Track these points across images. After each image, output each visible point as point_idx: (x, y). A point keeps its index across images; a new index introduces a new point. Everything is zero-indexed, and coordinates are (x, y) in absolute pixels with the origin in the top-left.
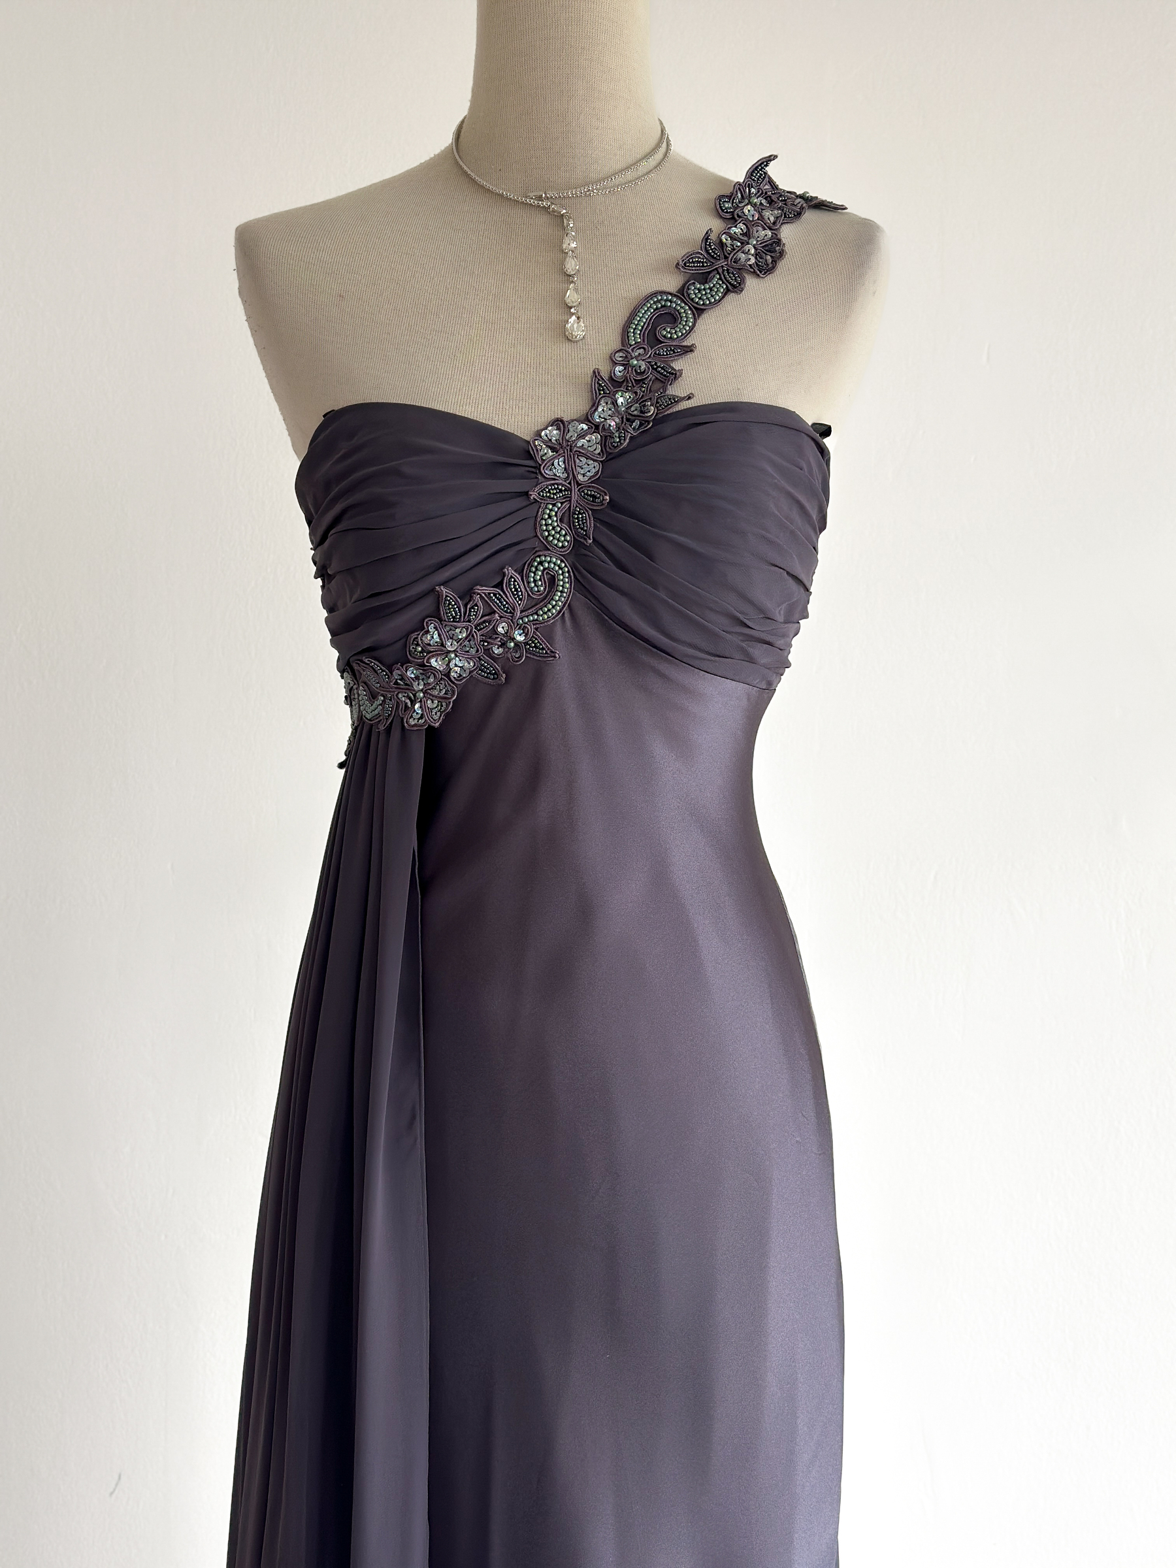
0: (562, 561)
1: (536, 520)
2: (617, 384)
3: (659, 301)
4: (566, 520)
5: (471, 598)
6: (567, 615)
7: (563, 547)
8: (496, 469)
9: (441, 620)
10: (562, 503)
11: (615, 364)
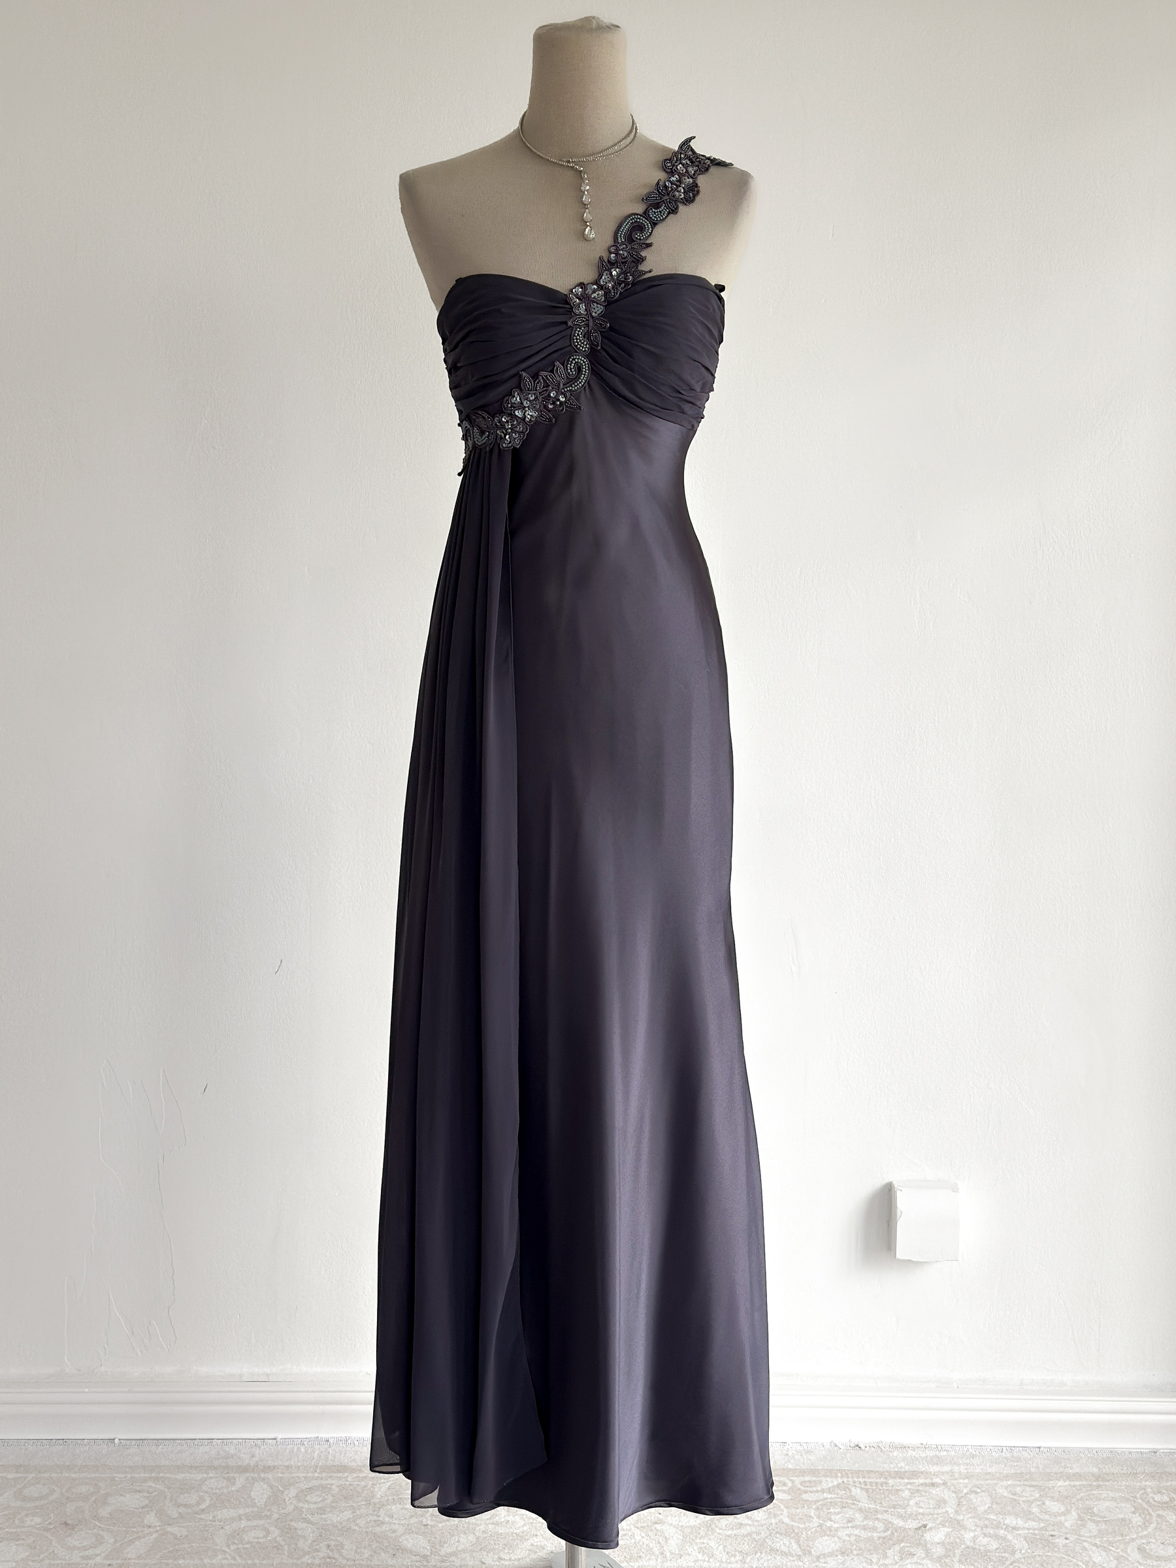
0: (584, 358)
1: (571, 337)
2: (612, 264)
3: (633, 219)
4: (586, 336)
5: (538, 378)
6: (587, 387)
7: (585, 351)
8: (552, 310)
9: (521, 390)
10: (584, 328)
11: (611, 253)
